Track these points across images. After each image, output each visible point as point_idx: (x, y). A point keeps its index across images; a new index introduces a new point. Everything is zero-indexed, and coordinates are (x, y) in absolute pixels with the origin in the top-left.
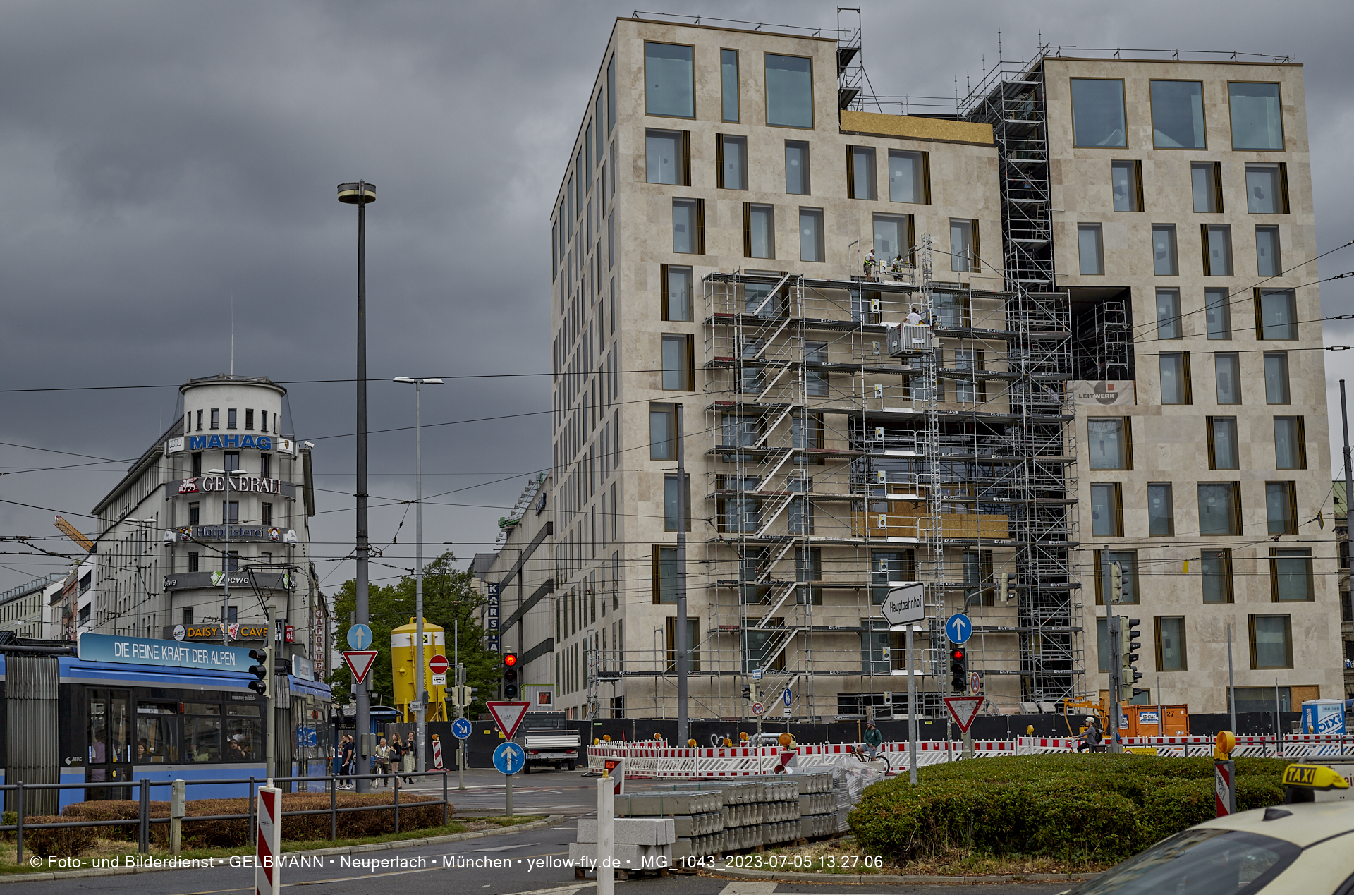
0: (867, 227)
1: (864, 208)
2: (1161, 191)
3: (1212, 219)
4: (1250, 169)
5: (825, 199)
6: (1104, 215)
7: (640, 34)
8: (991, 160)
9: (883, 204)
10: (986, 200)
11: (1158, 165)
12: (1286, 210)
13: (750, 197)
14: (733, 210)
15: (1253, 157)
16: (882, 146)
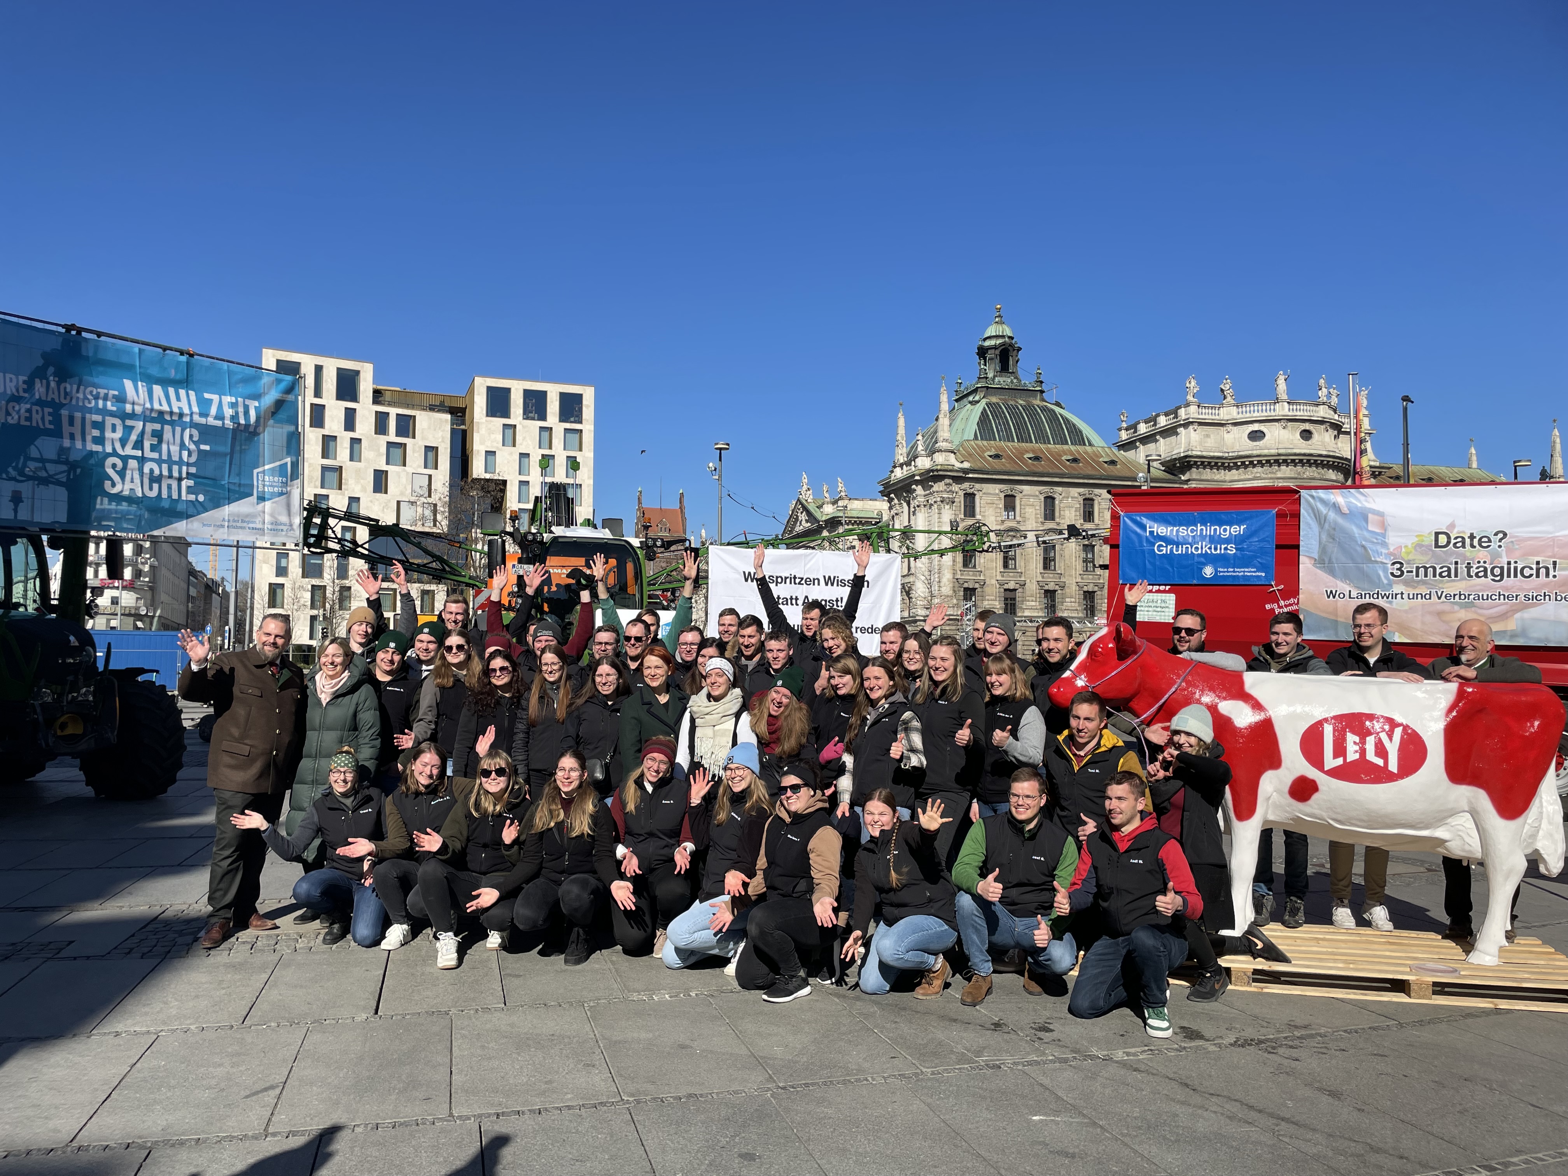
0: (383, 449)
1: (383, 440)
2: (524, 438)
3: (547, 452)
4: (567, 430)
5: (362, 434)
6: (497, 448)
7: (274, 356)
8: (446, 420)
9: (392, 437)
10: (443, 438)
11: (524, 427)
12: (581, 450)
13: (326, 432)
14: (317, 438)
15: (568, 426)
16: (393, 412)
